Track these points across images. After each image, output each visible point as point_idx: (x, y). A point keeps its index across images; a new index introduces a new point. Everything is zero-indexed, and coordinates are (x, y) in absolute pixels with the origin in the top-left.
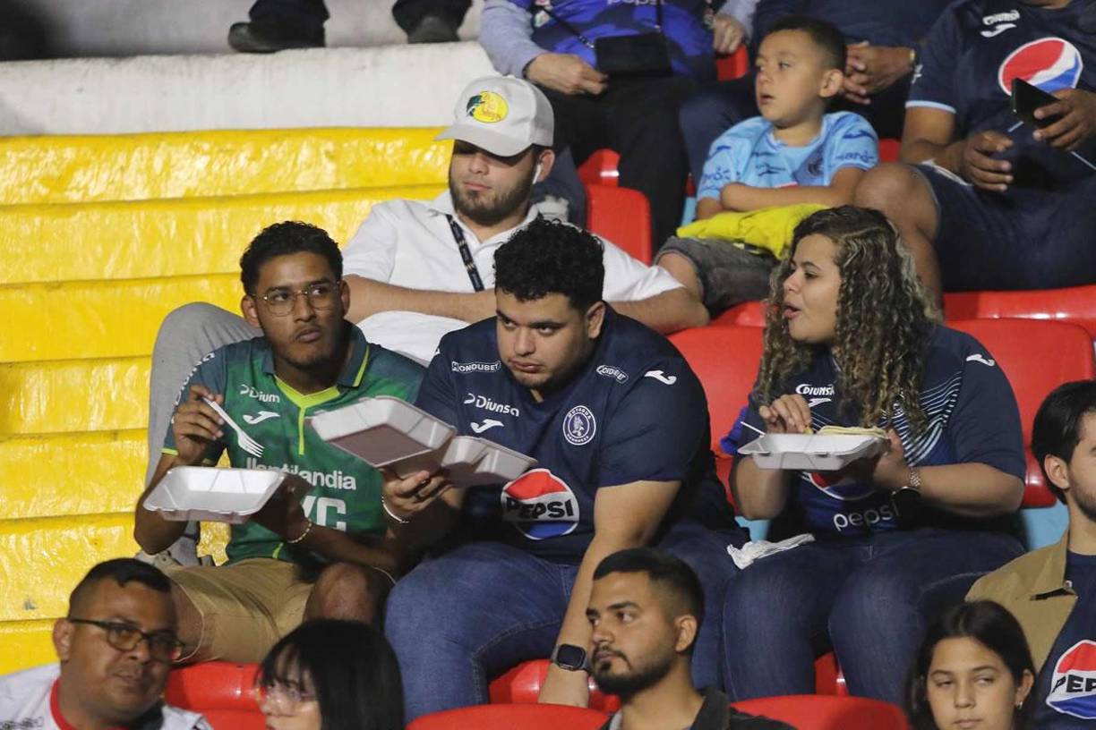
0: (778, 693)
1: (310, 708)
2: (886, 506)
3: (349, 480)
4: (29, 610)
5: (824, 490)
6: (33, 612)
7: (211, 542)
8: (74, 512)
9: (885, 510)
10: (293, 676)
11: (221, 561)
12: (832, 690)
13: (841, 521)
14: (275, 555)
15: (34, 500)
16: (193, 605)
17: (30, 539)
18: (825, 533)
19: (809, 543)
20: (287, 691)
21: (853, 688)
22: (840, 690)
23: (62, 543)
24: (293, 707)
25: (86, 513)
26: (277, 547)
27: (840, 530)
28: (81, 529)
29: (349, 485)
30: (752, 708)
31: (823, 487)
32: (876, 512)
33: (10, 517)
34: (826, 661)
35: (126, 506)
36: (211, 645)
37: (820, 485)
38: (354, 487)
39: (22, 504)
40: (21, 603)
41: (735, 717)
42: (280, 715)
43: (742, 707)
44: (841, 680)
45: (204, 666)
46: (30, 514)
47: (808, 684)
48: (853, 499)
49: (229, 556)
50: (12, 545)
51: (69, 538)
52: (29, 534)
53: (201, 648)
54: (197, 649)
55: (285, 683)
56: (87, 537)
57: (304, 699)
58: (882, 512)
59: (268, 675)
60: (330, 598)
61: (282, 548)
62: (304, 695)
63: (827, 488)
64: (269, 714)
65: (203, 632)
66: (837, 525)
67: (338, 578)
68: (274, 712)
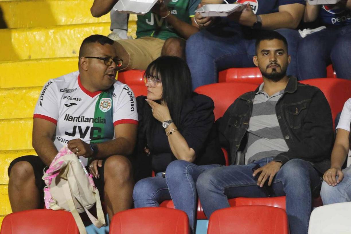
0: (315, 77)
1: (160, 85)
2: (348, 15)
3: (174, 11)
4: (74, 54)
5: (328, 11)
6: (76, 54)
7: (132, 31)
8: (87, 22)
9: (348, 16)
10: (155, 74)
11: (134, 37)
12: (332, 76)
13: (334, 20)
14: (152, 35)
15: (75, 18)
16: (126, 52)
17: (74, 31)
18: (329, 25)
19: (324, 29)
20: (153, 79)
21: (338, 76)
22: (335, 76)
23: (84, 32)
24: (155, 84)
25: (91, 22)
26: (152, 32)
27: (333, 24)
28: (90, 27)
29: (175, 13)
30: (305, 82)
31: (328, 10)
32: (345, 17)
33: (67, 24)
34: (330, 67)
35: (104, 20)
36: (132, 65)
37: (327, 10)
38: (176, 13)
39: (71, 20)
40: (72, 52)
41: (299, 85)
42: (151, 87)
43: (301, 82)
44: (335, 73)
45: (130, 71)
46: (74, 23)
47: (324, 75)
48: (338, 13)
49: (137, 36)
50: (68, 33)
51: (86, 31)
52: (74, 29)
53: (129, 65)
54: (128, 66)
55: (153, 77)
56: (92, 30)
57: (158, 82)
58: (347, 17)
59: (148, 74)
60: (168, 49)
61: (154, 33)
62: (158, 80)
63: (329, 10)
64: (148, 87)
65: (129, 60)
66: (333, 22)
67: (171, 42)
68: (150, 86)
